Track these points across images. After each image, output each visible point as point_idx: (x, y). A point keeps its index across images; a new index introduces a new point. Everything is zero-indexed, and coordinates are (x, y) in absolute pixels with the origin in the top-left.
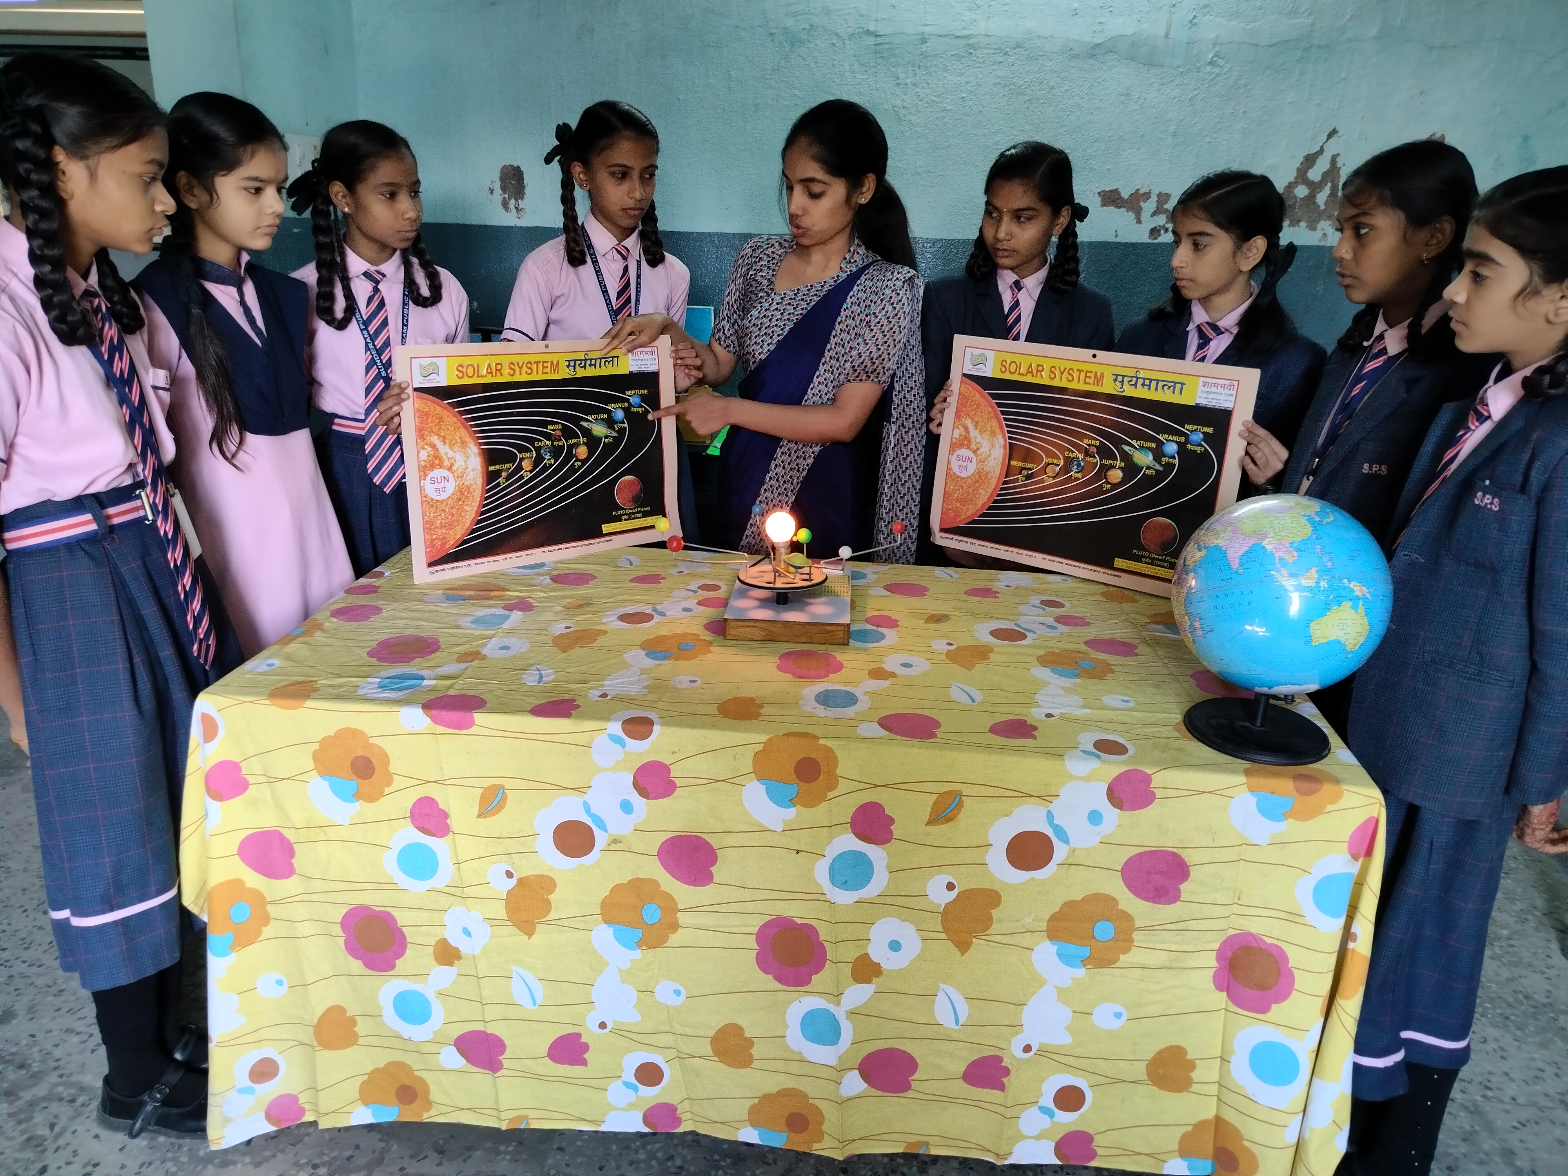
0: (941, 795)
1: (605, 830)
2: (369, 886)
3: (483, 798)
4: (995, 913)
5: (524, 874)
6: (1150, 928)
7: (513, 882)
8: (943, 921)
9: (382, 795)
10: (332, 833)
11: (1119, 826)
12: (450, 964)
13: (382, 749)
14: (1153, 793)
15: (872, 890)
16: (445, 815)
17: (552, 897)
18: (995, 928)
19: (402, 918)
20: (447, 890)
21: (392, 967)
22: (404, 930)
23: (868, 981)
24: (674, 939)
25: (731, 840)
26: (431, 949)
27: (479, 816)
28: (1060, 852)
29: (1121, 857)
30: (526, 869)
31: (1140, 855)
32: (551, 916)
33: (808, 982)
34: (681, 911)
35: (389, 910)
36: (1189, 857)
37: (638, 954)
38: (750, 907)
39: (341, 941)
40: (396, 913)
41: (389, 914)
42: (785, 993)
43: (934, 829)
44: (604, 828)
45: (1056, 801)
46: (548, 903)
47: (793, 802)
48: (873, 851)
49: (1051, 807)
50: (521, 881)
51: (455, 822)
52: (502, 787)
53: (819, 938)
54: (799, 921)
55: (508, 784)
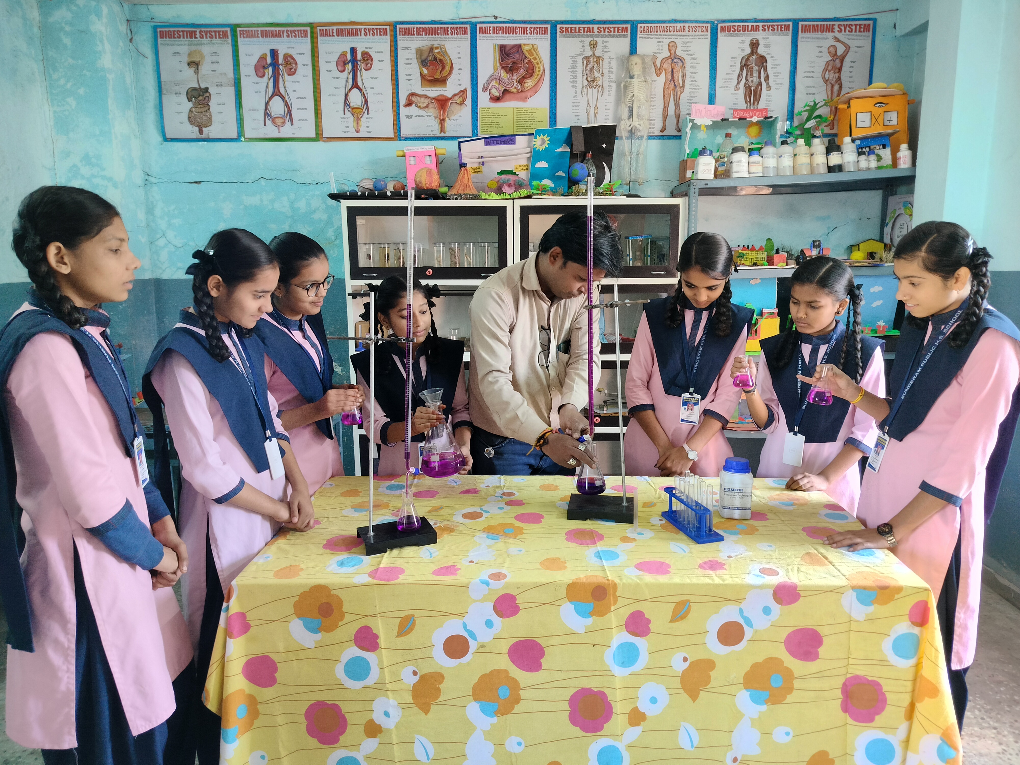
0: (678, 603)
1: (476, 640)
2: (325, 688)
3: (401, 625)
4: (712, 674)
5: (424, 672)
6: (803, 677)
7: (416, 678)
8: (682, 682)
9: (337, 626)
10: (302, 655)
11: (781, 615)
12: (375, 736)
13: (339, 597)
14: (799, 594)
15: (638, 667)
16: (376, 637)
17: (442, 686)
18: (713, 684)
19: (345, 708)
20: (375, 686)
21: (337, 741)
22: (346, 715)
23: (638, 725)
24: (517, 708)
25: (554, 641)
26: (363, 727)
27: (398, 636)
28: (748, 633)
29: (783, 634)
30: (425, 669)
31: (794, 631)
32: (440, 699)
33: (601, 729)
34: (522, 689)
35: (336, 703)
36: (823, 631)
37: (495, 720)
38: (565, 683)
39: (304, 727)
40: (341, 705)
41: (337, 705)
42: (588, 737)
43: (674, 625)
44: (475, 639)
45: (744, 602)
46: (439, 690)
47: (591, 614)
48: (638, 641)
49: (742, 606)
50: (422, 677)
51: (382, 642)
52: (413, 616)
53: (607, 699)
54: (596, 690)
55: (417, 613)
